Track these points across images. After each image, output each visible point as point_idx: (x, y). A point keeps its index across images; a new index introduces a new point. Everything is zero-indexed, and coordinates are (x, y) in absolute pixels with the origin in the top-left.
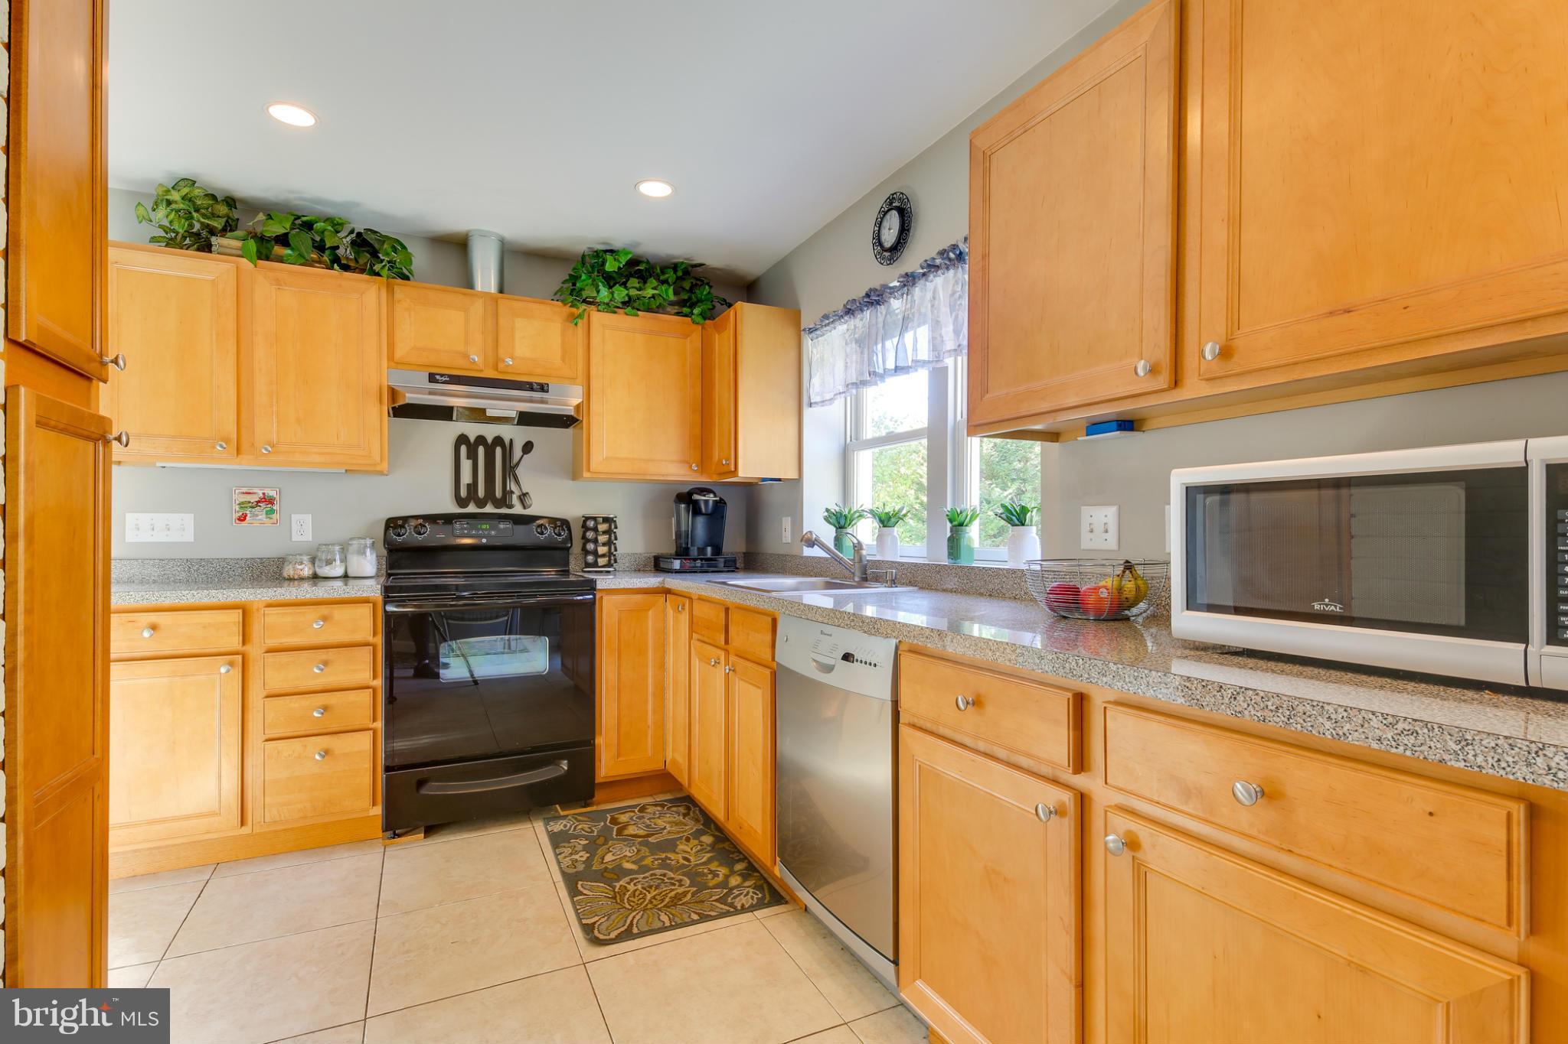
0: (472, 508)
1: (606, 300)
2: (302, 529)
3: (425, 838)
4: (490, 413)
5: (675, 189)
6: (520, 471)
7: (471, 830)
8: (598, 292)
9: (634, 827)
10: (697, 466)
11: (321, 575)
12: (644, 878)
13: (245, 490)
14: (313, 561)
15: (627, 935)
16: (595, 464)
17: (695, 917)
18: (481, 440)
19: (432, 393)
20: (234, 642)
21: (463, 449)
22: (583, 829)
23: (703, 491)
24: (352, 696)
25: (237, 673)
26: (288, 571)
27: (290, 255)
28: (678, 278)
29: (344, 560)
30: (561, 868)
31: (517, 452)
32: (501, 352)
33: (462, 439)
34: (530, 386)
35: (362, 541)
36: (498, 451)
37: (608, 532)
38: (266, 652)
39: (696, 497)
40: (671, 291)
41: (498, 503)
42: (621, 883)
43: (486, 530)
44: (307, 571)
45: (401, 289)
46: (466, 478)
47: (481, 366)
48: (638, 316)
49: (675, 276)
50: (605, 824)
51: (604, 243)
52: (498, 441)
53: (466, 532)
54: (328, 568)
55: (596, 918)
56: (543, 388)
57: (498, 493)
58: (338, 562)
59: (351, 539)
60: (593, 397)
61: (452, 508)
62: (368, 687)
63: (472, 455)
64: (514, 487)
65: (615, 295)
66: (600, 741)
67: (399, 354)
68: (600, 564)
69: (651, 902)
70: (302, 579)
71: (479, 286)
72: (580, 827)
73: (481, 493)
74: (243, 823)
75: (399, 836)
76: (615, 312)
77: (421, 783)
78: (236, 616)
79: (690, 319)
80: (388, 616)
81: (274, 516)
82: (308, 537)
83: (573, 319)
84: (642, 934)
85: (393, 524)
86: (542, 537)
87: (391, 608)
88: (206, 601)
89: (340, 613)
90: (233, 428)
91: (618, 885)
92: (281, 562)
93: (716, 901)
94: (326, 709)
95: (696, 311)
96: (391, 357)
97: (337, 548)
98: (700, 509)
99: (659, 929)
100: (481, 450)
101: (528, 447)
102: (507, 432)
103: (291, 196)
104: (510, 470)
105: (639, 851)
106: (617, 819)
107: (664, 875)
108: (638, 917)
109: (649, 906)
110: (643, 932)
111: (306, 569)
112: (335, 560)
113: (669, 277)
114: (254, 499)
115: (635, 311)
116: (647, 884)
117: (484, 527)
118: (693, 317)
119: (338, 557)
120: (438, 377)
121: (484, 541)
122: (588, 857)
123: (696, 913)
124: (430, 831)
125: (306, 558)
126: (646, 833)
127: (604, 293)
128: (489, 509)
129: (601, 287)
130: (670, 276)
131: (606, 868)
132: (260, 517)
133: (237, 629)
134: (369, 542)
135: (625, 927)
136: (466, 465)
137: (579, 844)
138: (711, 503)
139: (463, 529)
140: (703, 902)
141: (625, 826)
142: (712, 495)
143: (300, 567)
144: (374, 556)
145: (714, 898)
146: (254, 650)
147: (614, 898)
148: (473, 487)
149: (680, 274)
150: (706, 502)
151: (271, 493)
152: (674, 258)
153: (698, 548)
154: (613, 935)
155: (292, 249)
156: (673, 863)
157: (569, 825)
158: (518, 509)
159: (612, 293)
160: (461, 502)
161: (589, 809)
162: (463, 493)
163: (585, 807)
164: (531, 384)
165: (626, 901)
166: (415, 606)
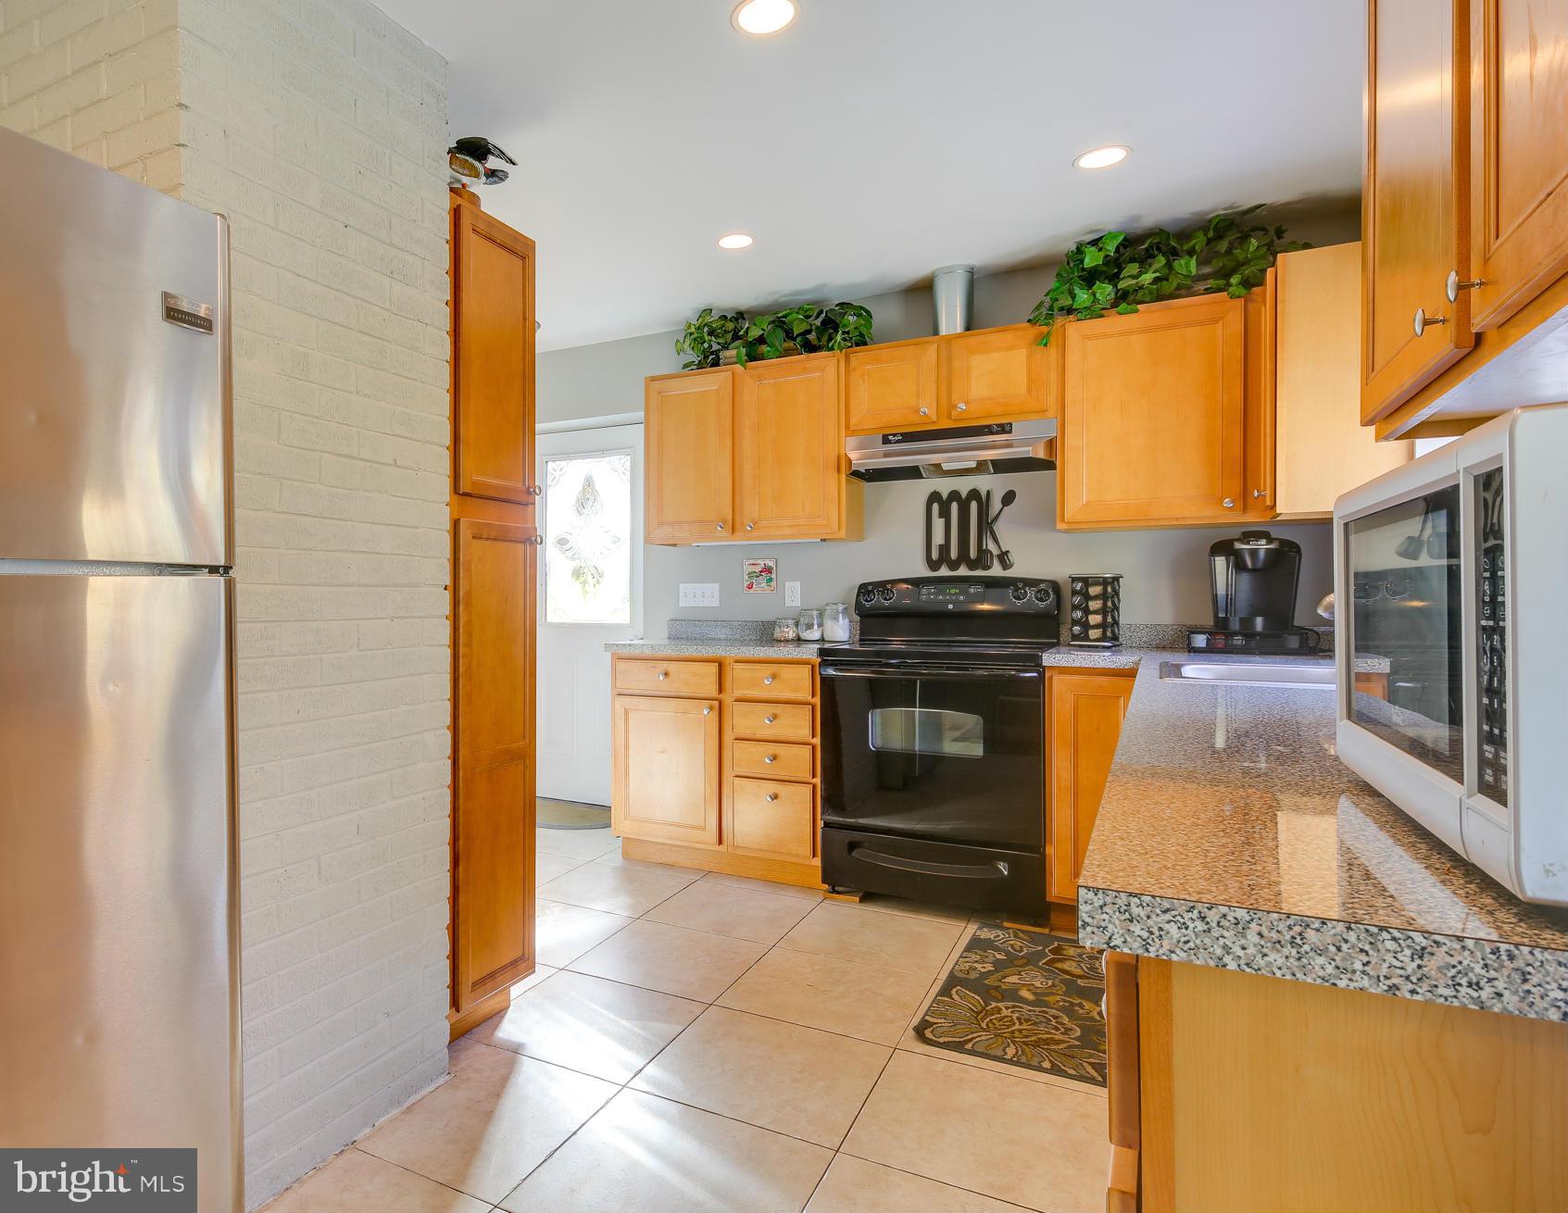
0: (944, 571)
1: (1087, 304)
2: (793, 595)
3: (861, 901)
4: (946, 467)
5: (1129, 148)
6: (998, 527)
7: (903, 910)
8: (1073, 297)
9: (1074, 964)
10: (1233, 502)
11: (803, 638)
12: (1030, 1011)
13: (752, 562)
14: (797, 624)
15: (958, 1047)
16: (1070, 511)
17: (1046, 1065)
18: (954, 495)
19: (886, 455)
20: (711, 689)
21: (935, 507)
22: (1012, 946)
23: (1248, 536)
24: (795, 749)
25: (715, 715)
26: (777, 634)
27: (769, 352)
28: (1209, 242)
29: (820, 625)
30: (953, 969)
31: (996, 504)
32: (955, 397)
33: (935, 497)
34: (987, 430)
35: (835, 607)
36: (974, 505)
37: (1104, 596)
38: (735, 701)
39: (1238, 546)
40: (1193, 263)
41: (973, 565)
42: (1000, 1005)
43: (954, 595)
44: (791, 635)
45: (860, 356)
46: (938, 538)
47: (934, 418)
48: (1137, 311)
49: (1205, 238)
50: (1044, 949)
51: (1091, 232)
52: (974, 494)
53: (932, 597)
54: (808, 631)
55: (943, 1021)
56: (1004, 429)
57: (973, 554)
58: (816, 627)
59: (827, 605)
60: (1069, 430)
61: (922, 571)
62: (810, 744)
63: (945, 513)
64: (991, 546)
65: (1098, 295)
66: (1050, 850)
67: (854, 421)
68: (1091, 637)
69: (1013, 1032)
70: (787, 641)
71: (943, 331)
72: (1012, 942)
73: (954, 554)
74: (720, 842)
75: (838, 893)
76: (1102, 316)
77: (853, 846)
78: (714, 668)
79: (1226, 293)
80: (824, 679)
81: (772, 584)
82: (798, 603)
83: (1043, 341)
84: (973, 1053)
85: (865, 590)
86: (1019, 603)
87: (831, 671)
88: (696, 655)
89: (786, 672)
90: (728, 510)
91: (994, 1004)
92: (773, 624)
93: (1089, 1063)
94: (774, 758)
95: (1234, 280)
96: (847, 427)
97: (815, 613)
98: (1244, 562)
99: (995, 1057)
100: (954, 506)
101: (1009, 498)
102: (983, 483)
103: (776, 296)
104: (986, 525)
105: (1053, 985)
106: (1063, 949)
107: (1056, 1017)
108: (983, 1038)
109: (1008, 1035)
110: (975, 1052)
111: (791, 632)
112: (813, 624)
113: (1196, 243)
114: (758, 569)
115: (1133, 306)
116: (1026, 1017)
117: (953, 591)
118: (1231, 289)
119: (815, 622)
120: (890, 437)
121: (950, 607)
122: (989, 971)
123: (1051, 1061)
124: (867, 897)
125: (790, 622)
126: (1082, 973)
127: (1083, 297)
128: (963, 571)
129: (1077, 291)
130: (1199, 241)
131: (1000, 986)
132: (762, 585)
133: (714, 678)
134: (841, 608)
135: (962, 1040)
136: (938, 524)
137: (995, 956)
138: (1262, 554)
139: (930, 594)
140: (1073, 1057)
141: (1065, 959)
142: (1264, 542)
143: (786, 630)
144: (847, 621)
145: (1092, 1060)
146: (728, 699)
147: (978, 1013)
148: (945, 549)
149: (1211, 234)
150: (1254, 553)
151: (771, 563)
152: (1207, 213)
153: (1241, 619)
154: (941, 1040)
155: (769, 346)
156: (1081, 1011)
157: (1002, 936)
158: (996, 570)
159: (1094, 294)
160: (933, 565)
161: (1038, 930)
162: (935, 555)
163: (1033, 926)
164: (989, 427)
165: (988, 1020)
166: (873, 672)
